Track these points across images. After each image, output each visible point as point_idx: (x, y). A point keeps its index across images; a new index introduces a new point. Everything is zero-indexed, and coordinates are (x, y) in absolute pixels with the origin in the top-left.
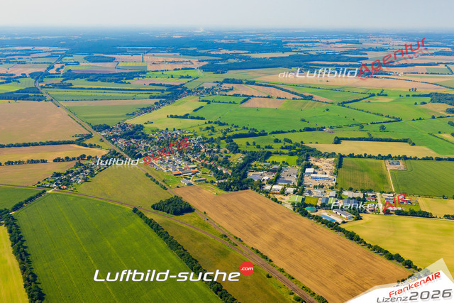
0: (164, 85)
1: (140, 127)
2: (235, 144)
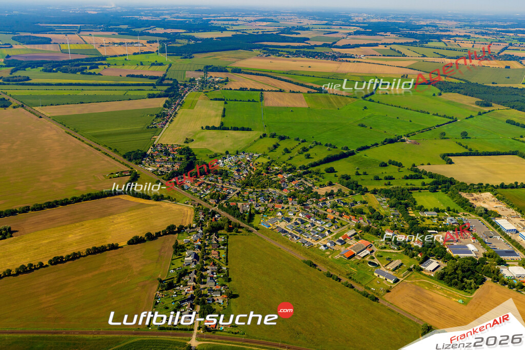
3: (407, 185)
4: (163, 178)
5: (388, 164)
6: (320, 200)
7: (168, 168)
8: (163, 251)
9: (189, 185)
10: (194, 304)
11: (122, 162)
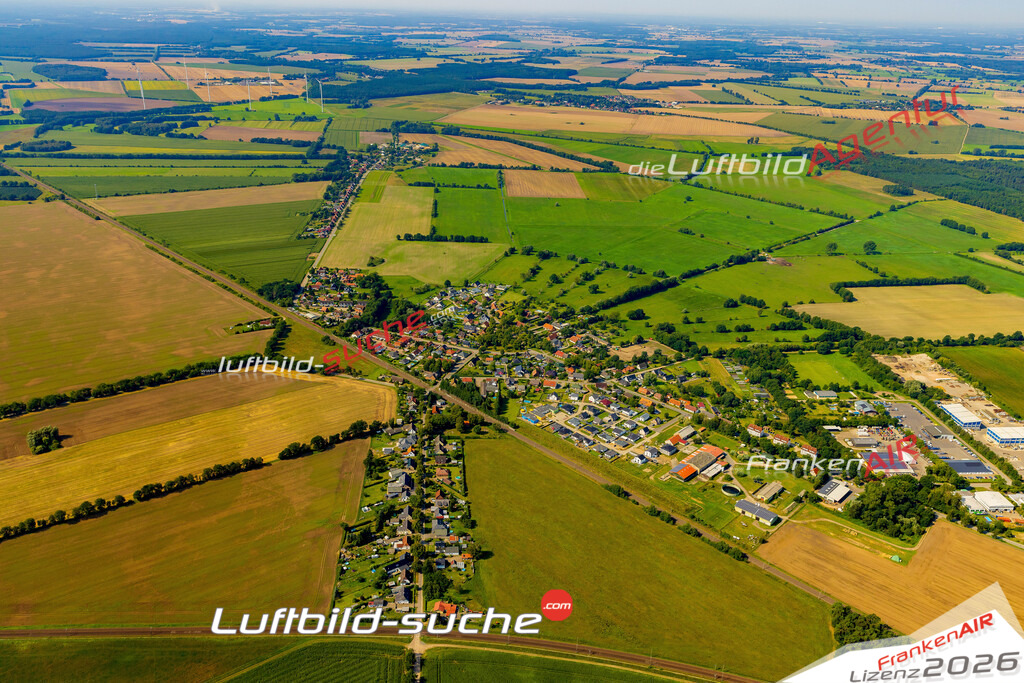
3: (777, 341)
4: (335, 333)
5: (739, 303)
6: (624, 371)
7: (342, 313)
8: (345, 470)
9: (384, 344)
10: (412, 571)
11: (255, 301)
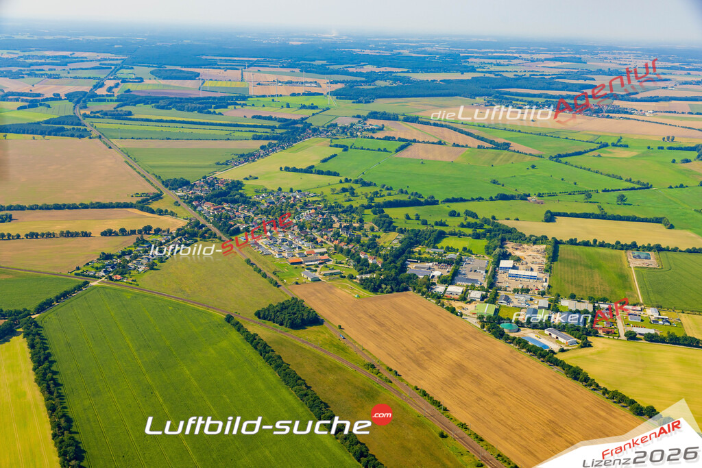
0: (275, 119)
1: (237, 185)
2: (387, 216)
